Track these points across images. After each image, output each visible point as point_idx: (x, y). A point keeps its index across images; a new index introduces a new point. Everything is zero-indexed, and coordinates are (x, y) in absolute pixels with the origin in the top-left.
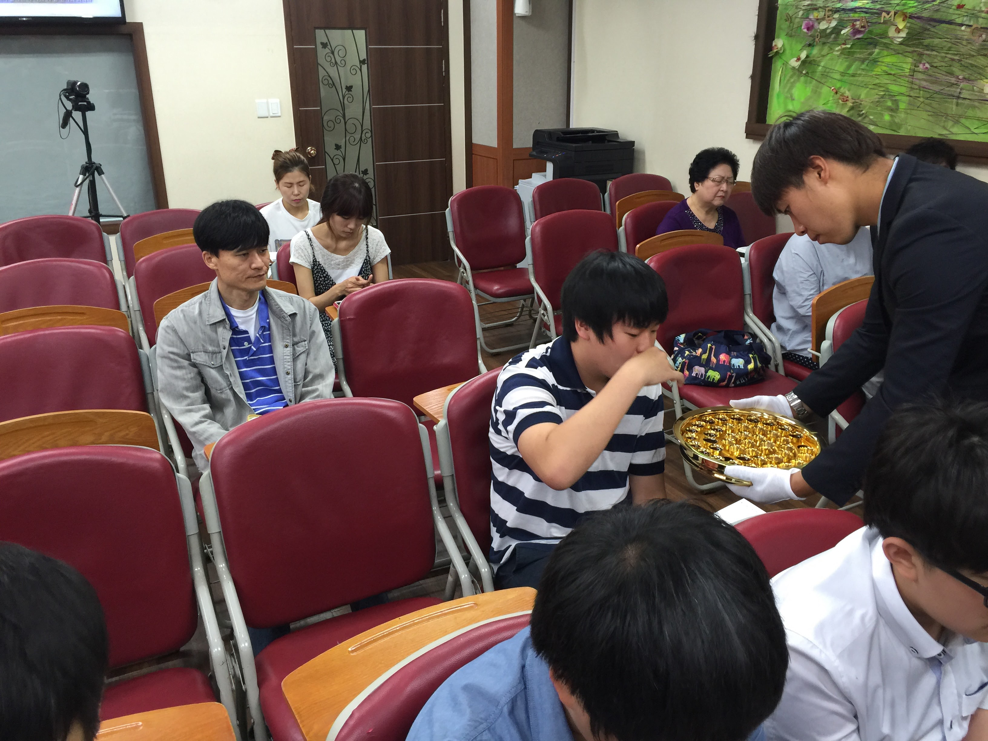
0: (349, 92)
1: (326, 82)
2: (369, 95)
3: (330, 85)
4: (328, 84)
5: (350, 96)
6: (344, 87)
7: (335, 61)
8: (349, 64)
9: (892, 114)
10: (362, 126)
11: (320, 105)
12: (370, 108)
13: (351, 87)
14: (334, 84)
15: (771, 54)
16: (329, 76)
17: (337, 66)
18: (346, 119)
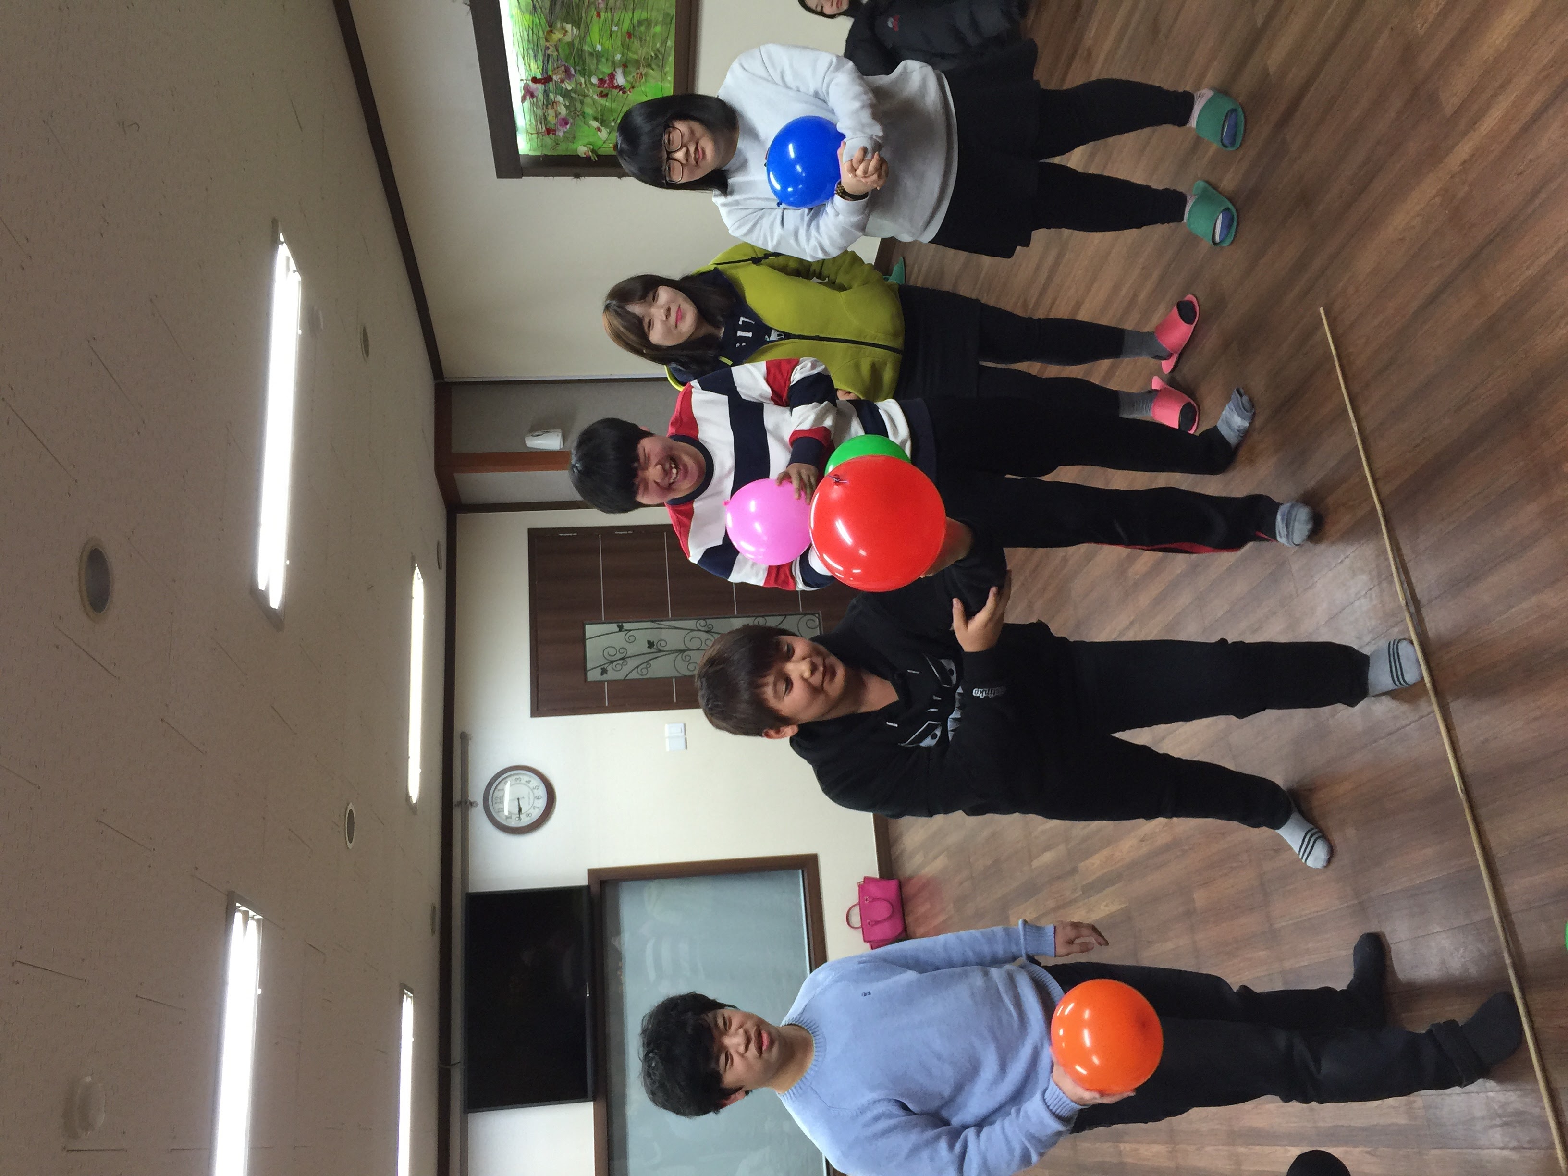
0: (654, 645)
1: (644, 671)
2: (656, 621)
3: (648, 666)
4: (647, 668)
5: (659, 643)
6: (649, 650)
7: (620, 659)
8: (624, 644)
9: (653, 25)
10: (693, 630)
11: (670, 679)
12: (672, 620)
13: (649, 642)
14: (645, 663)
15: (594, 158)
16: (637, 667)
17: (627, 658)
18: (686, 648)
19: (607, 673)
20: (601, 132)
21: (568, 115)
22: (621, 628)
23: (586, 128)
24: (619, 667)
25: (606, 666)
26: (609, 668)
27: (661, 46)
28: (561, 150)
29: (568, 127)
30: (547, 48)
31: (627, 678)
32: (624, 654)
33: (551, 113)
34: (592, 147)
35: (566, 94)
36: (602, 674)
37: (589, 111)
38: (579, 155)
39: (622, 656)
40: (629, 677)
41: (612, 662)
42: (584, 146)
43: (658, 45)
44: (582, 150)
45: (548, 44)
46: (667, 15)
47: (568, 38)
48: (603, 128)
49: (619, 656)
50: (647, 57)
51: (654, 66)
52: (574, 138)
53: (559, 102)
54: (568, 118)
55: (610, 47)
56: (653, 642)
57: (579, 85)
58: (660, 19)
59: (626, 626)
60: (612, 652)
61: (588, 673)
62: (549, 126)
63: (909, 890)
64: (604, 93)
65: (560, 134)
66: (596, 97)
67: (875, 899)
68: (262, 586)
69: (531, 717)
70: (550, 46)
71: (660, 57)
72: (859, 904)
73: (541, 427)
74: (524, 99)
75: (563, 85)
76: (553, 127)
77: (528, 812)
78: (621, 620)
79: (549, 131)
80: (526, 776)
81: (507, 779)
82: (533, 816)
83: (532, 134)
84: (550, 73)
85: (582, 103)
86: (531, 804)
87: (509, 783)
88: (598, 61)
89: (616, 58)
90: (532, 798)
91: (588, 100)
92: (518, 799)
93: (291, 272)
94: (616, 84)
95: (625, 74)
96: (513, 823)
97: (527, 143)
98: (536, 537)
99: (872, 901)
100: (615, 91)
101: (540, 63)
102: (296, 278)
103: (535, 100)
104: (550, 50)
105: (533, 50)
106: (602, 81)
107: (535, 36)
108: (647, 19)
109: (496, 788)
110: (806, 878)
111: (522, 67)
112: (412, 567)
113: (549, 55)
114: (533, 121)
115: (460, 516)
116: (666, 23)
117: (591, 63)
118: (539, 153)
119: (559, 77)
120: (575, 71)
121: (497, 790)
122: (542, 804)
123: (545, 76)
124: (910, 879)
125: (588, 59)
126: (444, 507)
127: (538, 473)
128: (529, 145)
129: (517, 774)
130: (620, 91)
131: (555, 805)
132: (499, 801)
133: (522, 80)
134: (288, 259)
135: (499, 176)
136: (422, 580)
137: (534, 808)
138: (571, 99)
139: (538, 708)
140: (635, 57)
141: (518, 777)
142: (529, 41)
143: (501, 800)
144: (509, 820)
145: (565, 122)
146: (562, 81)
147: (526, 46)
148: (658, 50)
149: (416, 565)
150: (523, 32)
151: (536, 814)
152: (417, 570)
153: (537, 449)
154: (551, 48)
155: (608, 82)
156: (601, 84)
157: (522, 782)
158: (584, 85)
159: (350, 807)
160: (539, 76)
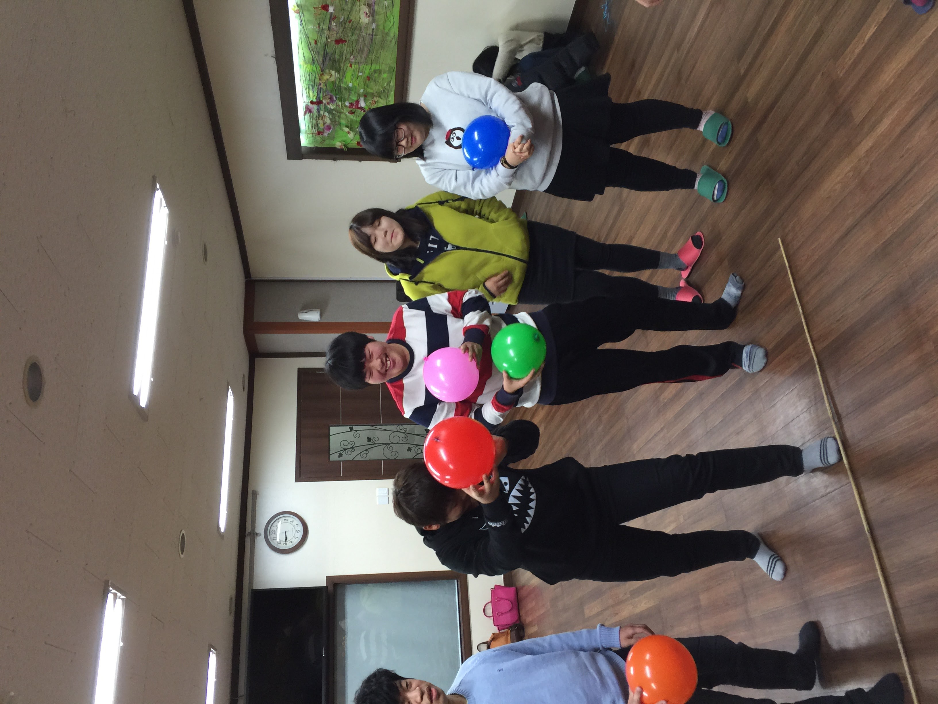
0: (371, 440)
1: (365, 455)
2: (373, 425)
3: (367, 453)
5: (374, 439)
6: (368, 443)
7: (351, 448)
8: (353, 439)
9: (383, 73)
10: (395, 432)
11: (380, 460)
12: (382, 425)
13: (368, 438)
14: (366, 450)
15: (345, 149)
16: (361, 453)
17: (354, 447)
18: (390, 442)
19: (342, 457)
20: (350, 134)
21: (331, 123)
22: (351, 429)
23: (340, 132)
24: (349, 453)
25: (341, 452)
26: (344, 454)
27: (387, 85)
28: (327, 144)
29: (331, 130)
30: (320, 84)
31: (354, 459)
32: (353, 445)
33: (321, 121)
34: (344, 143)
35: (330, 112)
36: (339, 457)
37: (343, 122)
38: (336, 148)
39: (351, 446)
40: (356, 459)
41: (345, 449)
42: (340, 142)
43: (385, 85)
44: (338, 144)
45: (321, 82)
46: (390, 67)
47: (333, 79)
48: (351, 132)
49: (350, 446)
50: (378, 92)
51: (382, 97)
52: (334, 137)
53: (326, 116)
54: (331, 125)
55: (357, 86)
56: (371, 438)
57: (338, 106)
58: (387, 70)
59: (355, 428)
60: (346, 443)
61: (331, 456)
62: (320, 130)
63: (523, 593)
64: (352, 112)
65: (326, 134)
66: (347, 114)
67: (501, 599)
68: (135, 393)
69: (295, 482)
70: (322, 83)
71: (386, 92)
72: (492, 602)
73: (308, 307)
74: (305, 113)
75: (329, 106)
76: (322, 131)
77: (291, 541)
78: (352, 424)
79: (319, 133)
80: (291, 518)
81: (279, 520)
82: (294, 542)
83: (309, 134)
84: (321, 99)
85: (339, 117)
86: (293, 535)
87: (280, 522)
88: (350, 93)
89: (360, 91)
90: (294, 531)
91: (343, 116)
92: (286, 532)
93: (163, 207)
94: (360, 106)
95: (365, 100)
96: (282, 547)
97: (306, 140)
98: (303, 373)
99: (500, 600)
100: (359, 110)
101: (316, 93)
102: (165, 211)
103: (312, 114)
104: (321, 86)
105: (312, 85)
106: (351, 104)
107: (313, 77)
108: (379, 69)
109: (272, 525)
110: (459, 585)
111: (305, 95)
112: (227, 388)
113: (321, 88)
114: (310, 127)
115: (257, 360)
116: (390, 72)
117: (345, 94)
118: (312, 146)
119: (326, 101)
120: (336, 98)
121: (272, 526)
122: (300, 535)
123: (318, 100)
124: (523, 586)
125: (344, 92)
126: (247, 353)
127: (305, 335)
128: (307, 140)
129: (286, 517)
130: (362, 111)
131: (308, 536)
132: (274, 533)
133: (305, 102)
134: (161, 199)
135: (289, 158)
136: (232, 397)
137: (295, 538)
138: (333, 115)
139: (300, 476)
140: (371, 91)
141: (286, 518)
142: (309, 80)
143: (275, 532)
144: (279, 544)
145: (329, 128)
146: (328, 103)
147: (308, 83)
148: (385, 88)
149: (230, 387)
150: (306, 74)
151: (296, 541)
152: (230, 390)
153: (305, 320)
154: (323, 84)
155: (355, 105)
156: (351, 106)
157: (289, 521)
158: (341, 107)
159: (183, 532)
160: (315, 100)
